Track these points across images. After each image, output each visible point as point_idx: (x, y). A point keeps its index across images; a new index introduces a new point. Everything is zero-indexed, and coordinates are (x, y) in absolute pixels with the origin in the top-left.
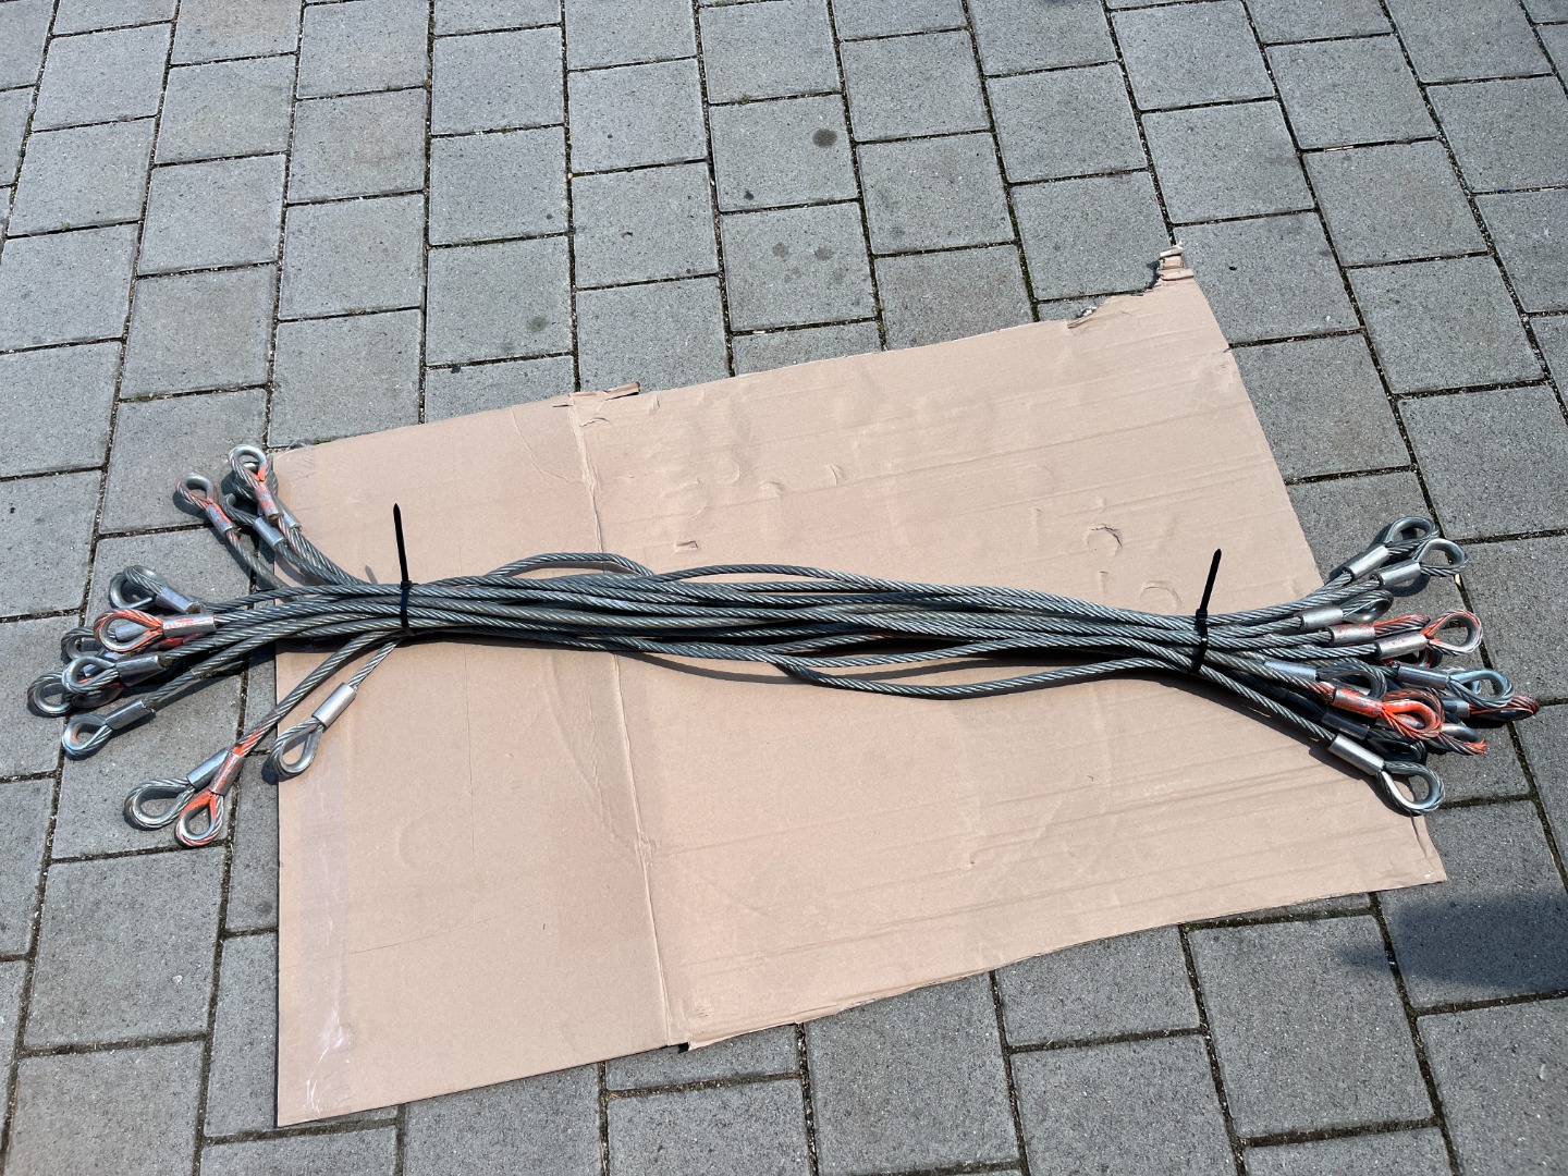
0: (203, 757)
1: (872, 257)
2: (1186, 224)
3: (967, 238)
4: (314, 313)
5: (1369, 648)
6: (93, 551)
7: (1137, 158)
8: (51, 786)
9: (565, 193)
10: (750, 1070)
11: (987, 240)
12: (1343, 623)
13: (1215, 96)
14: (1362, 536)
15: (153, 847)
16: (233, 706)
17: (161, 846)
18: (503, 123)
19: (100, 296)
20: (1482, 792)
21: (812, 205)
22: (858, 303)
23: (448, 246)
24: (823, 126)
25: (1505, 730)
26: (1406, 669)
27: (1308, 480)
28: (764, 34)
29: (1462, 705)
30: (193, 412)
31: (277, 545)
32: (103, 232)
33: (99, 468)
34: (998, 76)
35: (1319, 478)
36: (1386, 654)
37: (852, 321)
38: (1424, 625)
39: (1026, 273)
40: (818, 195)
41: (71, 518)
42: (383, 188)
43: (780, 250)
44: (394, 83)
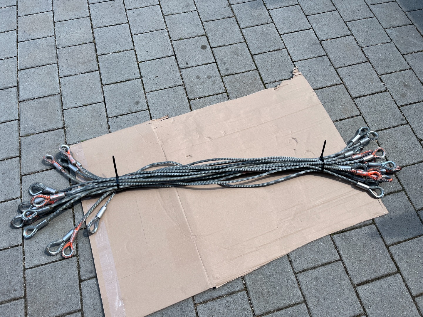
0: (65, 233)
1: (222, 77)
2: (297, 61)
3: (245, 70)
4: (74, 106)
5: (361, 160)
6: (21, 180)
7: (282, 46)
8: (21, 248)
9: (138, 67)
10: (232, 291)
11: (249, 69)
12: (354, 154)
13: (297, 29)
14: (353, 133)
15: (55, 260)
16: (71, 217)
17: (57, 259)
18: (117, 50)
19: (9, 108)
20: (392, 191)
21: (204, 65)
22: (220, 89)
23: (108, 84)
24: (203, 44)
25: (394, 175)
26: (371, 164)
27: (338, 121)
28: (183, 22)
29: (384, 170)
30: (43, 137)
31: (77, 171)
32: (7, 90)
33: (18, 156)
34: (244, 28)
35: (340, 120)
36: (365, 160)
37: (220, 94)
38: (372, 152)
39: (261, 77)
40: (205, 62)
41: (12, 172)
42: (87, 71)
43: (198, 77)
44: (85, 42)
